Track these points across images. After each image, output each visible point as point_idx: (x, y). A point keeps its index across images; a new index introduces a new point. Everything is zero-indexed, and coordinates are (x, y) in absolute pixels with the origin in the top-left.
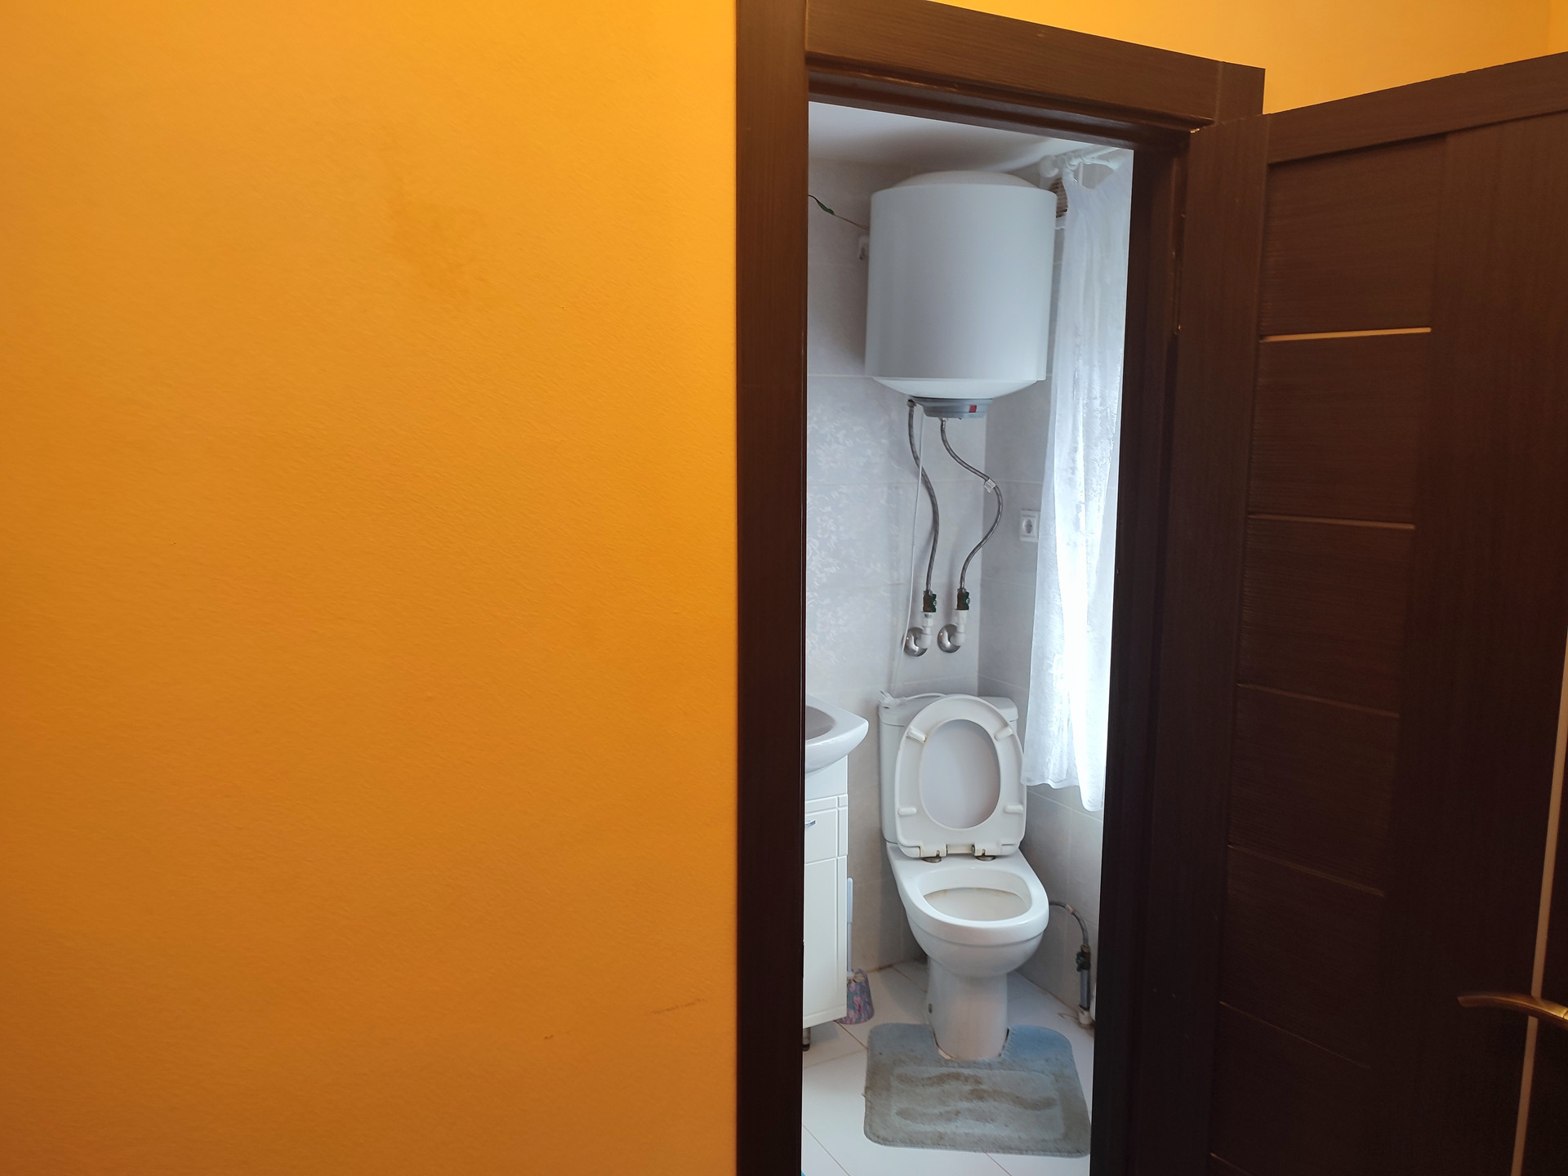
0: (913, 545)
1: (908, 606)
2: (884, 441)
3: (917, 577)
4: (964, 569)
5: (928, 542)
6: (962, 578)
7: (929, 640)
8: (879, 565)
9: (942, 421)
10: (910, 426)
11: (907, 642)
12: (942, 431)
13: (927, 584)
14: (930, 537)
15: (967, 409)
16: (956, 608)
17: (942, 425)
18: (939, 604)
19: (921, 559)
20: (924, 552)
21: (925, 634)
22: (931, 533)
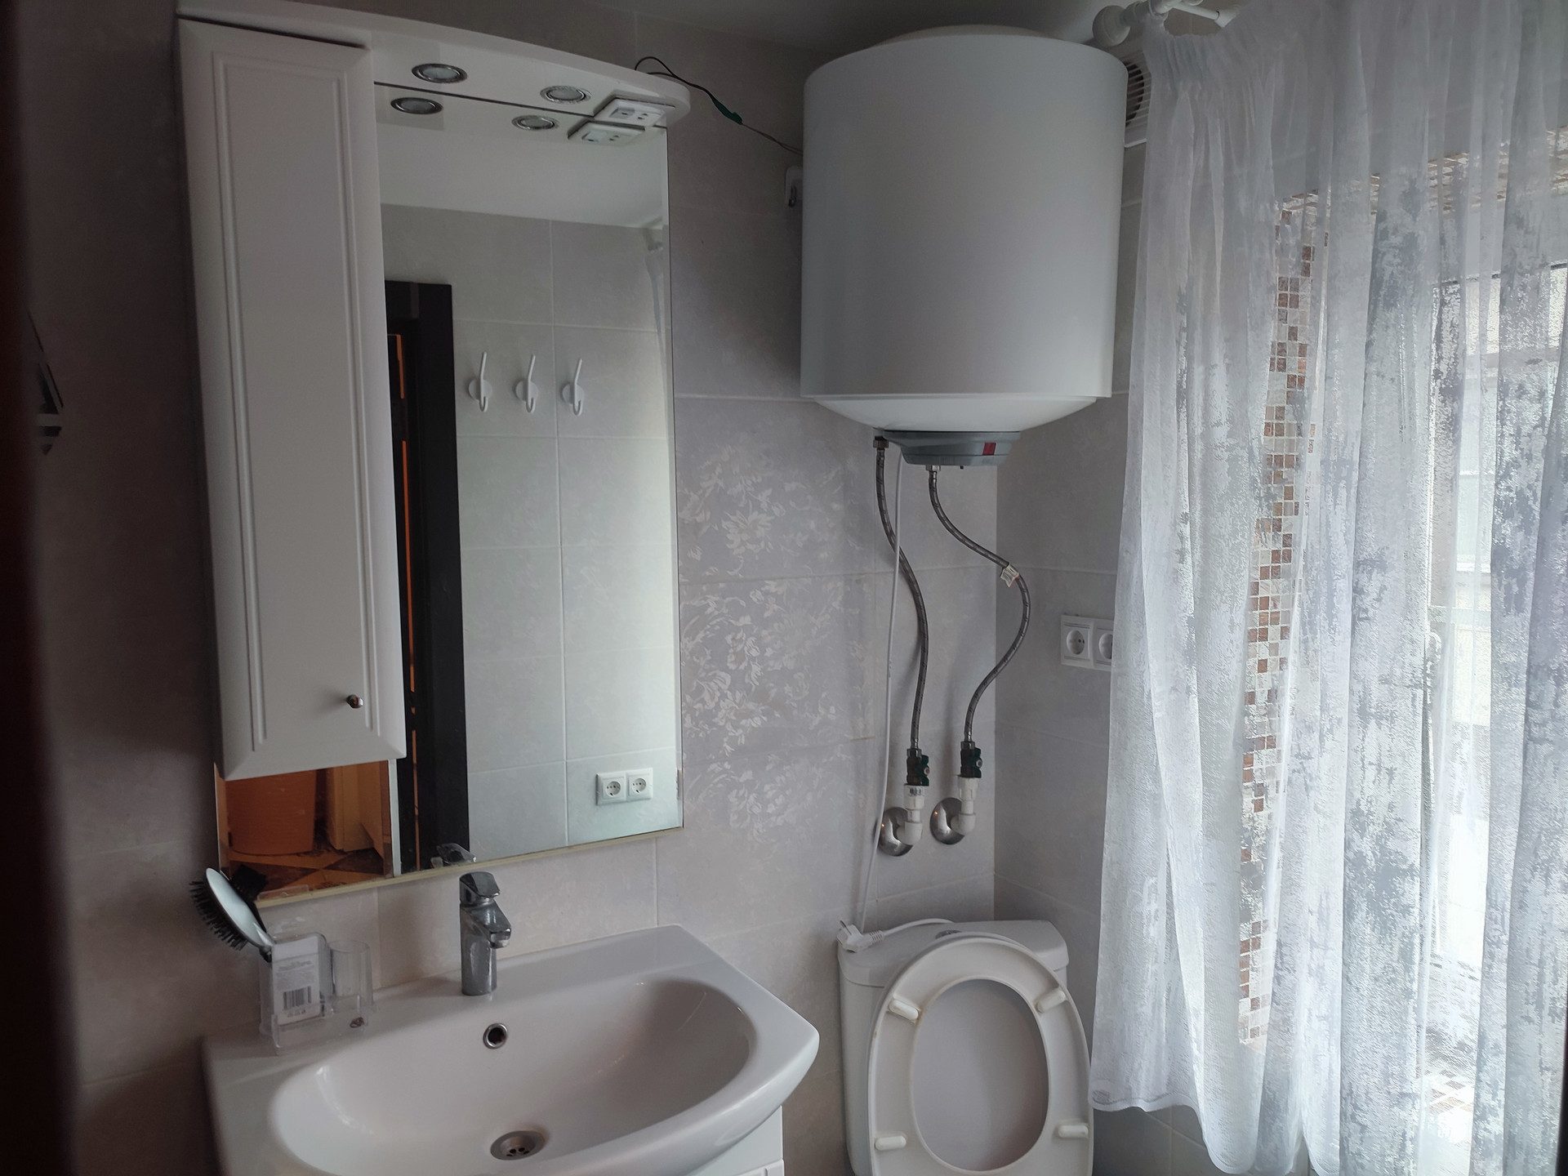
0: (888, 676)
1: (882, 774)
2: (836, 506)
3: (896, 725)
4: (971, 710)
5: (912, 667)
6: (968, 725)
7: (918, 830)
8: (833, 709)
9: (931, 472)
10: (880, 481)
11: (883, 831)
12: (932, 488)
13: (913, 739)
14: (915, 659)
15: (979, 449)
16: (959, 772)
17: (931, 479)
18: (933, 772)
19: (901, 696)
20: (906, 682)
21: (912, 822)
22: (916, 654)
